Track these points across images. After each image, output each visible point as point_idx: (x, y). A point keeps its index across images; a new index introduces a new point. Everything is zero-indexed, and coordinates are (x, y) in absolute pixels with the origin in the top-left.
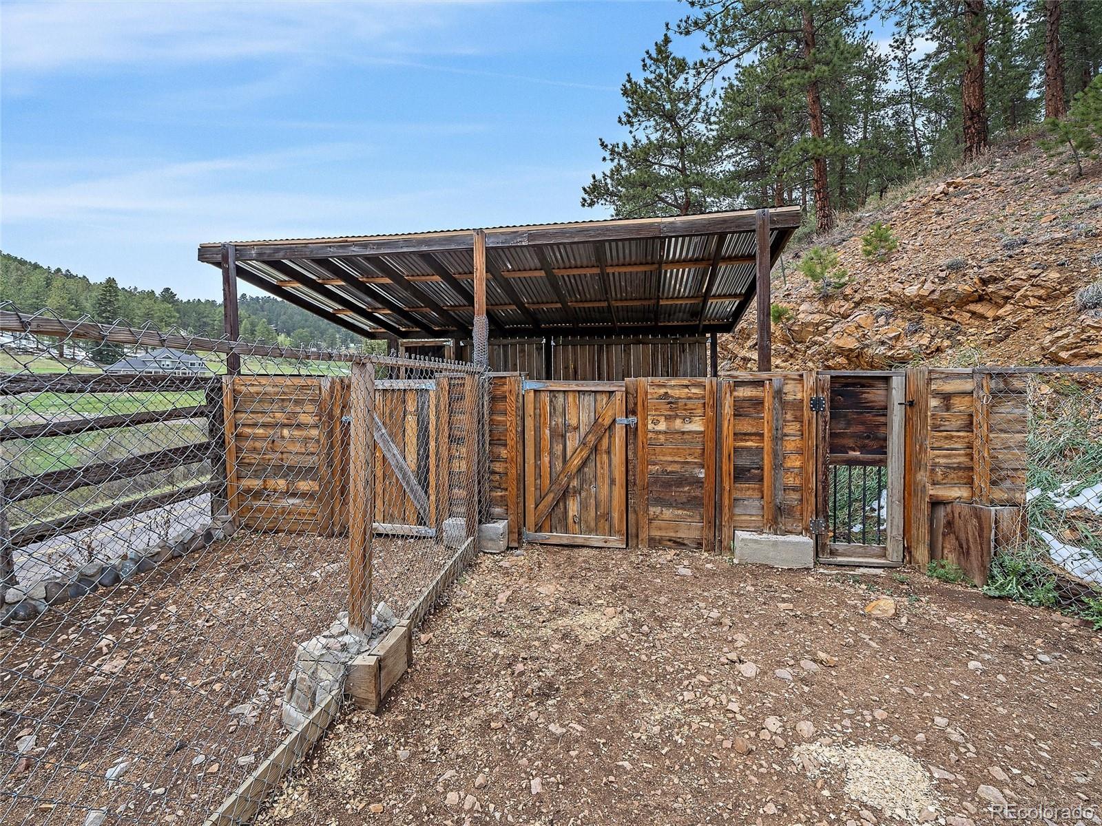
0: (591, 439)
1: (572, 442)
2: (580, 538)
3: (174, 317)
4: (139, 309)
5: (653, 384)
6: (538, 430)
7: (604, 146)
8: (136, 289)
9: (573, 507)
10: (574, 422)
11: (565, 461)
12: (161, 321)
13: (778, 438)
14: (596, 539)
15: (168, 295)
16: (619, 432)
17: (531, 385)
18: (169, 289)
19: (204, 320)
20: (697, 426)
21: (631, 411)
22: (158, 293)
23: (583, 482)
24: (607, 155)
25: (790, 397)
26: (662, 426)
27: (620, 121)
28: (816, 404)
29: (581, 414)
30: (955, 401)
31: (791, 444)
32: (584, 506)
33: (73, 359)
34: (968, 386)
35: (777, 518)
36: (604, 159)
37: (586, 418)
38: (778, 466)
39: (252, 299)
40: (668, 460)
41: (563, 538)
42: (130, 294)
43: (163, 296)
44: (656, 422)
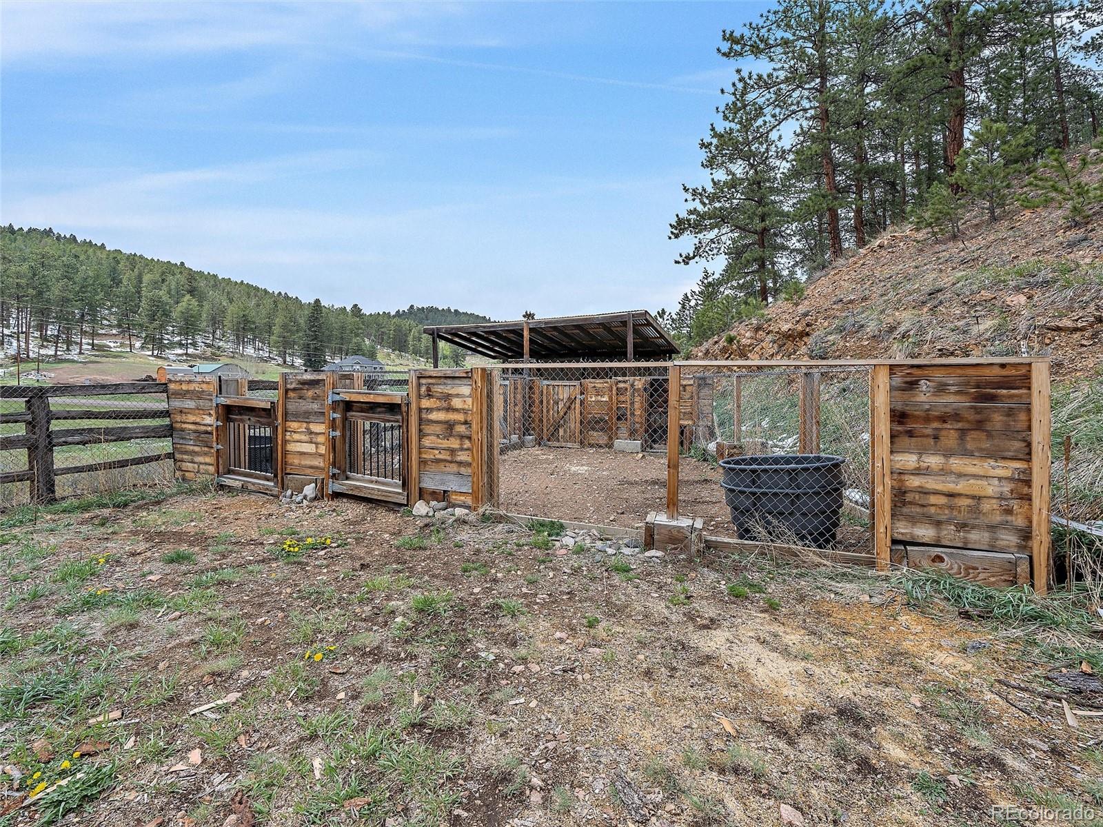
0: (567, 405)
1: (561, 405)
2: (563, 444)
3: (361, 329)
4: (336, 323)
5: (590, 382)
6: (548, 402)
7: (686, 190)
8: (333, 306)
9: (561, 432)
10: (561, 397)
11: (558, 413)
12: (352, 333)
13: (632, 403)
14: (569, 445)
15: (356, 309)
16: (578, 401)
17: (546, 382)
18: (356, 305)
19: (383, 330)
20: (606, 399)
21: (582, 393)
22: (348, 309)
23: (565, 421)
24: (690, 197)
25: (636, 387)
26: (593, 399)
27: (702, 165)
28: (645, 389)
29: (564, 394)
30: (687, 388)
31: (637, 405)
32: (565, 431)
33: (292, 365)
34: (692, 382)
35: (632, 434)
36: (686, 200)
37: (566, 396)
38: (633, 414)
39: (418, 309)
40: (596, 412)
41: (557, 444)
42: (330, 310)
43: (352, 311)
44: (591, 398)
